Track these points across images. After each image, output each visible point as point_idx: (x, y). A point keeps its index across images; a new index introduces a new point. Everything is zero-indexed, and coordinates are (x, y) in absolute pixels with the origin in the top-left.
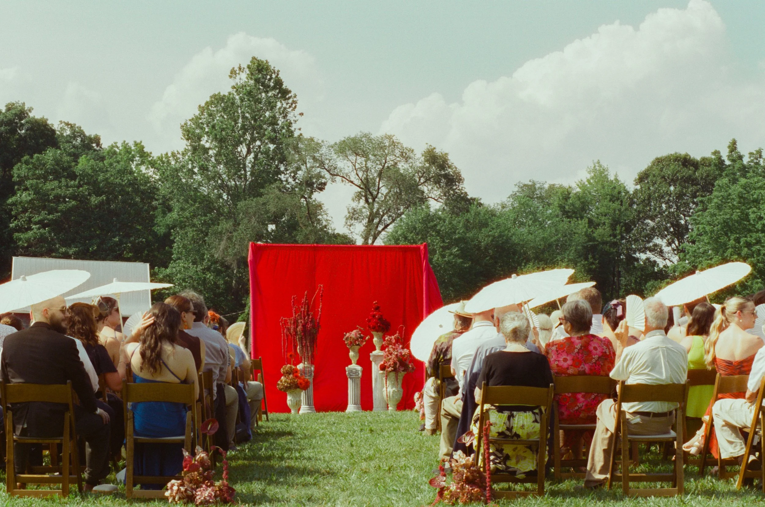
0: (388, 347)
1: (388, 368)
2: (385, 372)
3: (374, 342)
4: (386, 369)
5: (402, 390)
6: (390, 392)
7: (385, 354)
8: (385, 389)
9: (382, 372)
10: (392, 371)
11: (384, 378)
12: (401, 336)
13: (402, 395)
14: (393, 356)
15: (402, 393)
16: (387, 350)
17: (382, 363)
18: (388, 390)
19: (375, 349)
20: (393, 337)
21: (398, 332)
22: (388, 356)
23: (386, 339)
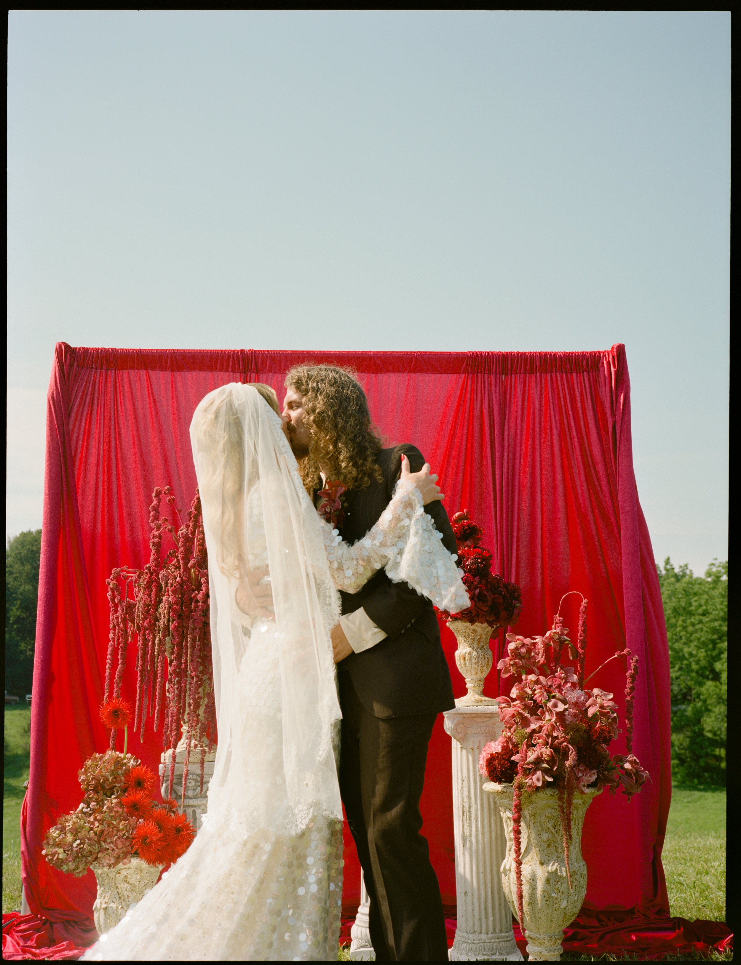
0: (516, 679)
1: (528, 772)
2: (513, 791)
3: (459, 662)
4: (518, 779)
5: (581, 867)
6: (533, 879)
7: (510, 711)
8: (509, 862)
9: (494, 787)
10: (547, 785)
11: (507, 815)
12: (572, 635)
13: (584, 892)
14: (549, 719)
15: (583, 882)
16: (514, 692)
17: (496, 747)
18: (526, 869)
19: (463, 692)
20: (539, 639)
21: (557, 618)
22: (526, 723)
23: (511, 646)
